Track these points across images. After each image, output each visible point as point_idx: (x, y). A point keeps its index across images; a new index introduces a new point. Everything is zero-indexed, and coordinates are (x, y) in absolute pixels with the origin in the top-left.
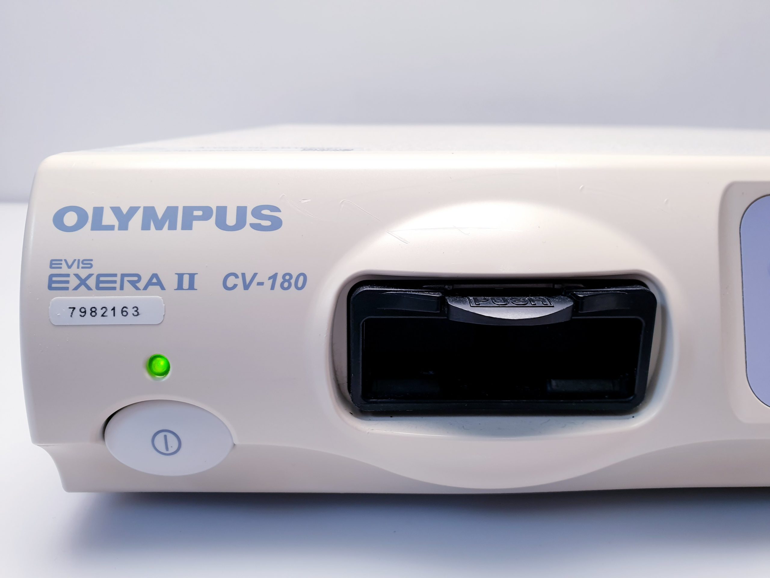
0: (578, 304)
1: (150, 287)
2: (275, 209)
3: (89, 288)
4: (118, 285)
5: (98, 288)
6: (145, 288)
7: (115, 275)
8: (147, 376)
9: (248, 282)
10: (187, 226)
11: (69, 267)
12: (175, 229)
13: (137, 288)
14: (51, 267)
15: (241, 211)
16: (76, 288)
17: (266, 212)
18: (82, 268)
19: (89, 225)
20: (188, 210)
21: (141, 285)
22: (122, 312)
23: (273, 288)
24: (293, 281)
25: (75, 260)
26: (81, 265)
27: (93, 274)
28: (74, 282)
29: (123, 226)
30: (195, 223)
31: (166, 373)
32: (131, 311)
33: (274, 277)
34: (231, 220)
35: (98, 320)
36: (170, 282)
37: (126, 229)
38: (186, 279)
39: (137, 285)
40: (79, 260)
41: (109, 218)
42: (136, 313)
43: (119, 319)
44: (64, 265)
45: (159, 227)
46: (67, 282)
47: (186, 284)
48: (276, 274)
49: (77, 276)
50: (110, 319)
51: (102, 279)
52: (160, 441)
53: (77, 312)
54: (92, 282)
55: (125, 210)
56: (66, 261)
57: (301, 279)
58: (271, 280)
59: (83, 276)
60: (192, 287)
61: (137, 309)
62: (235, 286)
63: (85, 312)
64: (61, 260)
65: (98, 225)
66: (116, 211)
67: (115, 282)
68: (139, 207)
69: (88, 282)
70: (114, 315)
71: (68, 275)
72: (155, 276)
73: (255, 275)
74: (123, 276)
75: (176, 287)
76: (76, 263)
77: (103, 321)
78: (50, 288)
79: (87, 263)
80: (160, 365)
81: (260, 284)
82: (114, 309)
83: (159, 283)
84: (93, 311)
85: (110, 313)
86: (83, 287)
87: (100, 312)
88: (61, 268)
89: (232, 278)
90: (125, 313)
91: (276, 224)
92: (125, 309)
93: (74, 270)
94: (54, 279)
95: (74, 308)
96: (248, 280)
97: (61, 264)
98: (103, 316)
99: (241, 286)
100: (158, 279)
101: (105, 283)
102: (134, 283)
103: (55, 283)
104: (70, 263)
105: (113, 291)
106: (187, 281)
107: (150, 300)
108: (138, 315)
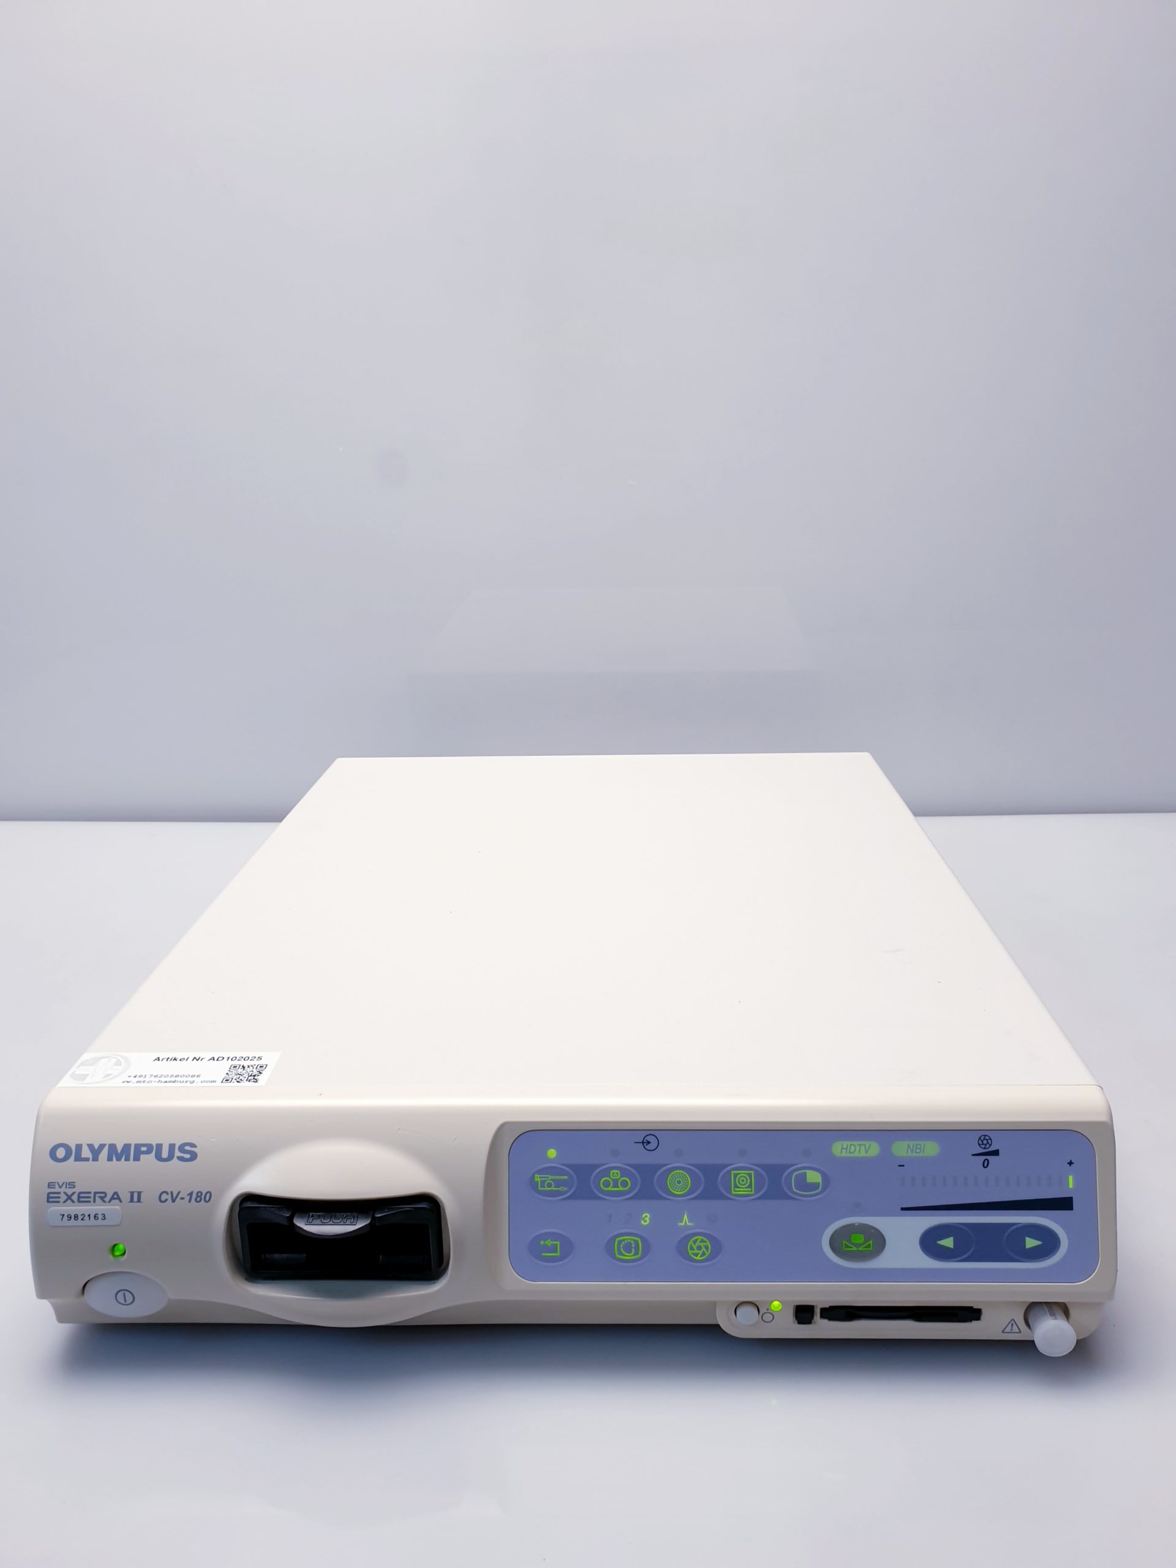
0: (376, 1220)
1: (113, 1201)
2: (193, 1145)
3: (73, 1202)
4: (92, 1199)
5: (79, 1201)
6: (110, 1201)
7: (90, 1193)
8: (111, 1257)
9: (174, 1197)
10: (137, 1158)
11: (60, 1187)
13: (104, 1202)
14: (49, 1187)
15: (172, 1147)
16: (65, 1202)
17: (187, 1148)
18: (69, 1188)
19: (73, 1157)
20: (138, 1146)
21: (107, 1199)
22: (95, 1217)
23: (190, 1201)
24: (203, 1197)
25: (64, 1183)
26: (68, 1186)
27: (76, 1192)
28: (63, 1197)
29: (95, 1159)
30: (142, 1157)
31: (124, 1254)
32: (100, 1217)
33: (191, 1194)
34: (165, 1154)
35: (79, 1222)
37: (97, 1160)
38: (136, 1195)
39: (105, 1199)
40: (66, 1183)
41: (86, 1153)
42: (103, 1218)
43: (93, 1221)
44: (57, 1186)
45: (119, 1159)
46: (59, 1197)
47: (135, 1199)
48: (192, 1193)
49: (65, 1193)
50: (87, 1222)
52: (120, 1296)
53: (65, 1218)
54: (75, 1197)
55: (96, 1147)
56: (58, 1183)
57: (208, 1195)
58: (189, 1197)
59: (70, 1194)
60: (139, 1201)
61: (104, 1215)
62: (166, 1200)
63: (71, 1217)
64: (55, 1183)
65: (79, 1158)
66: (91, 1146)
67: (90, 1197)
68: (105, 1145)
69: (73, 1197)
70: (89, 1219)
71: (59, 1193)
72: (116, 1193)
73: (179, 1193)
74: (95, 1193)
75: (129, 1200)
76: (64, 1186)
77: (83, 1223)
78: (48, 1201)
79: (72, 1185)
80: (119, 1249)
81: (182, 1198)
82: (89, 1215)
83: (119, 1198)
84: (76, 1217)
85: (86, 1218)
86: (69, 1201)
87: (80, 1218)
88: (55, 1187)
89: (164, 1195)
91: (194, 1156)
92: (96, 1215)
93: (63, 1189)
94: (51, 1195)
95: (63, 1215)
96: (175, 1196)
97: (55, 1185)
98: (82, 1219)
99: (170, 1199)
100: (118, 1195)
101: (83, 1198)
102: (102, 1198)
103: (51, 1198)
104: (61, 1184)
105: (89, 1204)
106: (136, 1197)
107: (113, 1209)
108: (105, 1219)
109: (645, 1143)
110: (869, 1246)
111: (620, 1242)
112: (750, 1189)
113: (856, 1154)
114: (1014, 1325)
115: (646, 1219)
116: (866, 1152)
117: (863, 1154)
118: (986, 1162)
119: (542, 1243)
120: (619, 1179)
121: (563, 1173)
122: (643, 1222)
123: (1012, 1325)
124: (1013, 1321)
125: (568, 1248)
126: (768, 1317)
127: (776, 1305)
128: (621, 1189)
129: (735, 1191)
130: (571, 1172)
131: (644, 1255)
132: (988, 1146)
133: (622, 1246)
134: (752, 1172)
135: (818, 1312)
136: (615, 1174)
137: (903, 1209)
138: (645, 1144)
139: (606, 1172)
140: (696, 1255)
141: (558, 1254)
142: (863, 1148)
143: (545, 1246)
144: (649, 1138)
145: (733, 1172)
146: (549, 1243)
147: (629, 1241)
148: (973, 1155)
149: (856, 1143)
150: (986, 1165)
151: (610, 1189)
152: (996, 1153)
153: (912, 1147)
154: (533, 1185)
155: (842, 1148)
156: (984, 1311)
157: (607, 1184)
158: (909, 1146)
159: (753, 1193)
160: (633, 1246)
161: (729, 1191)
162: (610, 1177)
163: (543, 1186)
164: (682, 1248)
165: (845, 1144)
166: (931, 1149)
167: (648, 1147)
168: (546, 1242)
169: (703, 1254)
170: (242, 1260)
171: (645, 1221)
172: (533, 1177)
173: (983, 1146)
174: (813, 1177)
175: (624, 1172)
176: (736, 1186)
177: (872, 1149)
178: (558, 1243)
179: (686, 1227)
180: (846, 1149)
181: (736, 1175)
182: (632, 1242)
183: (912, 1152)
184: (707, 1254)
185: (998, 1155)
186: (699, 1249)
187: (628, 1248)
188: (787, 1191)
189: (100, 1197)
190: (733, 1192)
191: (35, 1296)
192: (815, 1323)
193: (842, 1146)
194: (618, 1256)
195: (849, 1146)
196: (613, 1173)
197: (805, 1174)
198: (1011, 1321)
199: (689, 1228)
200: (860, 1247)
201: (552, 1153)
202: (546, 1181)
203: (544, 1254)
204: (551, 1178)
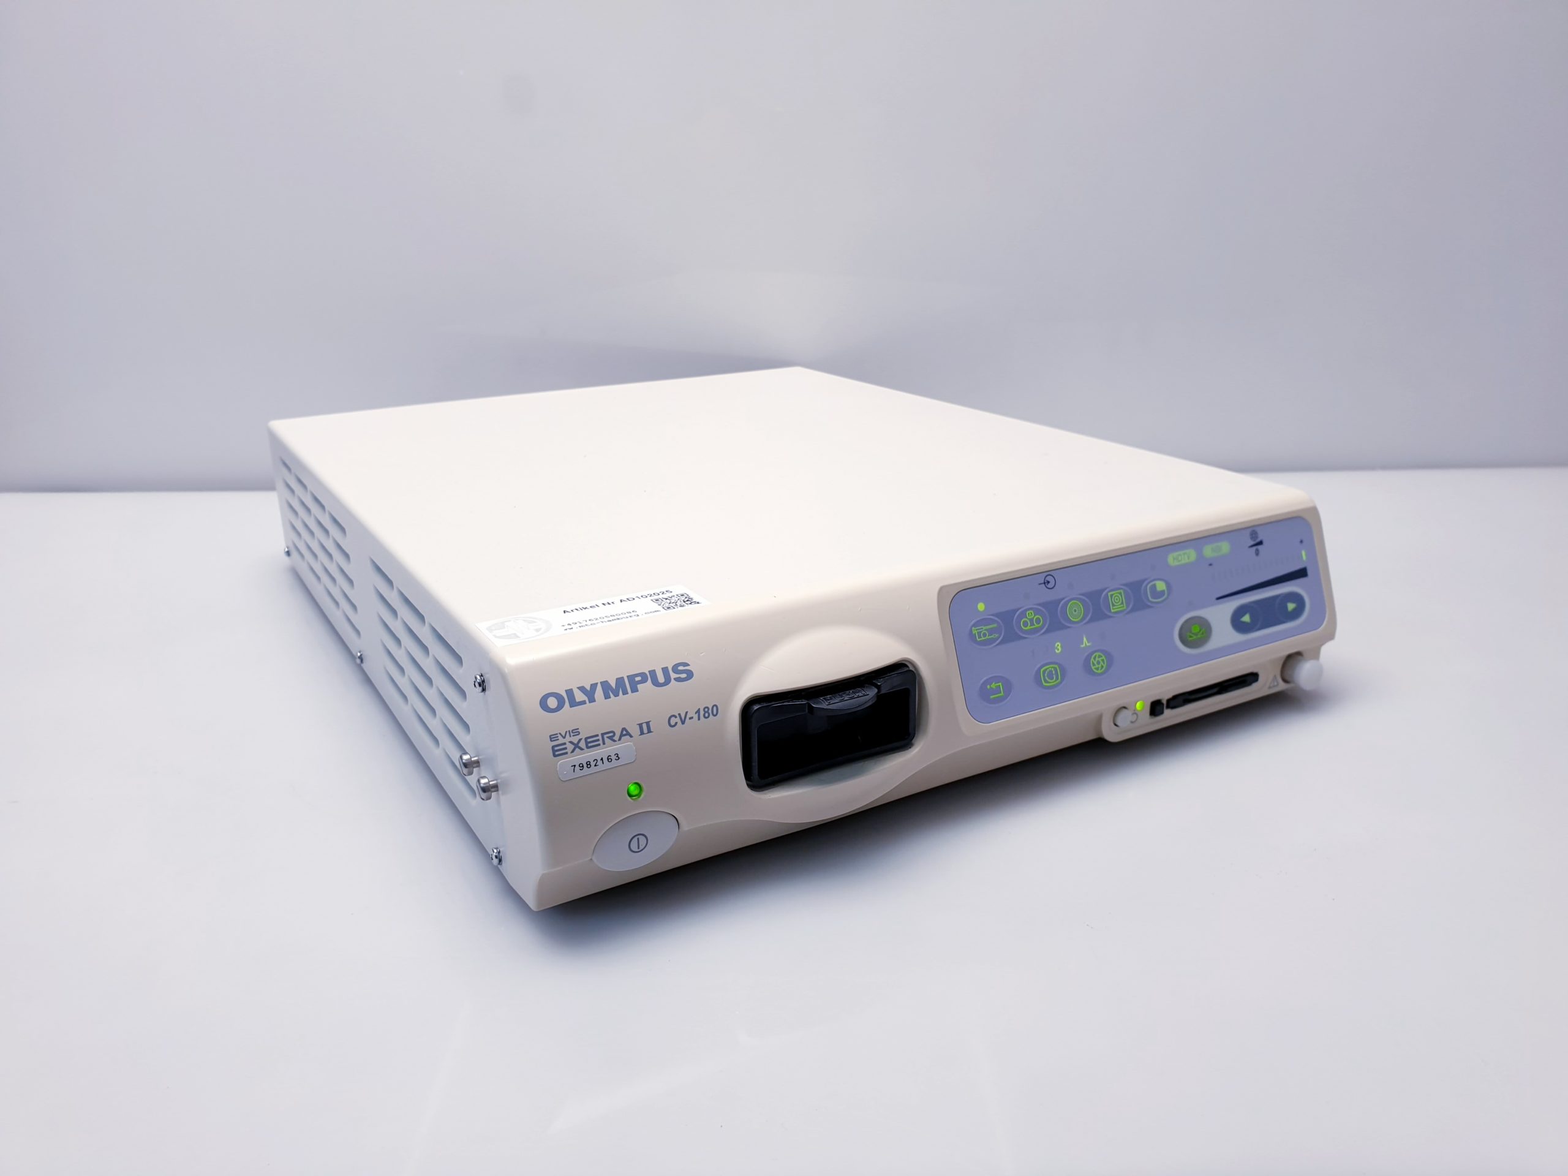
0: (879, 688)
1: (623, 738)
2: (687, 665)
3: (582, 749)
4: (601, 742)
5: (588, 747)
6: (620, 739)
7: (597, 735)
8: (628, 799)
9: (683, 718)
10: (634, 690)
11: (564, 738)
12: (628, 693)
13: (614, 741)
14: (551, 741)
15: (665, 670)
16: (573, 752)
17: (681, 668)
18: (573, 736)
20: (631, 678)
21: (616, 738)
22: (608, 759)
23: (699, 719)
24: (710, 711)
25: (566, 732)
26: (572, 734)
27: (581, 739)
28: (570, 747)
29: (592, 700)
30: (639, 686)
31: (639, 794)
32: (614, 757)
33: (698, 712)
34: (661, 679)
35: (593, 769)
36: (635, 730)
37: (595, 701)
38: (645, 726)
39: (614, 738)
40: (569, 731)
41: (579, 696)
42: (617, 758)
43: (607, 765)
44: (560, 737)
45: (616, 695)
46: (566, 748)
47: (645, 731)
48: (699, 709)
49: (571, 742)
50: (600, 766)
51: (589, 740)
52: (634, 843)
53: (577, 768)
54: (582, 744)
55: (588, 688)
56: (560, 734)
57: (715, 708)
58: (697, 714)
59: (576, 742)
60: (649, 731)
61: (616, 755)
62: (676, 723)
63: (583, 766)
64: (557, 734)
65: (574, 703)
66: (582, 689)
67: (598, 740)
68: (597, 683)
69: (580, 745)
70: (603, 763)
71: (565, 744)
72: (624, 729)
73: (687, 713)
74: (603, 735)
75: (639, 733)
76: (568, 733)
77: (597, 769)
78: (555, 756)
79: (576, 732)
80: (633, 789)
81: (691, 718)
82: (602, 759)
83: (628, 734)
84: (588, 764)
85: (600, 762)
86: (577, 749)
87: (593, 764)
88: (558, 740)
89: (673, 718)
90: (610, 760)
91: (690, 675)
92: (609, 757)
93: (568, 739)
94: (556, 748)
95: (575, 766)
96: (683, 716)
97: (557, 737)
98: (595, 766)
99: (679, 722)
100: (626, 731)
101: (591, 742)
102: (611, 738)
103: (557, 752)
104: (563, 734)
105: (598, 747)
106: (645, 728)
107: (624, 747)
108: (619, 758)
109: (1046, 583)
110: (1203, 633)
111: (1044, 672)
112: (1123, 605)
113: (1183, 562)
114: (1275, 681)
115: (1059, 647)
116: (1188, 559)
117: (1187, 561)
118: (1257, 551)
119: (988, 687)
120: (1033, 618)
121: (990, 621)
122: (1056, 651)
125: (1008, 687)
126: (1134, 717)
127: (1140, 705)
128: (1036, 626)
129: (1112, 609)
130: (996, 619)
131: (1062, 680)
132: (1256, 538)
133: (1046, 675)
134: (1122, 591)
135: (1165, 704)
136: (1030, 614)
137: (1218, 599)
139: (1023, 614)
140: (1097, 669)
141: (1002, 694)
142: (1186, 556)
143: (991, 688)
144: (1048, 578)
145: (1109, 594)
146: (994, 686)
147: (1050, 668)
148: (1249, 547)
149: (1180, 553)
150: (1257, 553)
151: (1028, 628)
152: (1261, 543)
153: (1214, 549)
154: (972, 636)
155: (1174, 559)
156: (1259, 674)
157: (1026, 624)
158: (1212, 548)
159: (1125, 608)
160: (1054, 672)
161: (1110, 611)
162: (1027, 617)
163: (980, 637)
164: (1087, 666)
165: (1175, 554)
166: (1225, 547)
167: (1050, 586)
168: (992, 686)
169: (1102, 667)
171: (1058, 650)
172: (971, 631)
173: (1253, 539)
174: (1161, 586)
175: (1037, 612)
176: (1113, 605)
177: (1192, 555)
178: (1000, 684)
179: (1087, 648)
180: (1177, 559)
181: (1112, 595)
182: (1053, 669)
183: (1215, 553)
184: (1105, 666)
186: (1098, 663)
187: (1050, 676)
188: (1146, 602)
189: (608, 737)
190: (1112, 611)
192: (1162, 715)
193: (1173, 556)
194: (1045, 685)
195: (1177, 556)
197: (1155, 583)
198: (1274, 678)
199: (1089, 647)
200: (1197, 635)
201: (981, 607)
202: (981, 632)
203: (992, 697)
204: (984, 628)
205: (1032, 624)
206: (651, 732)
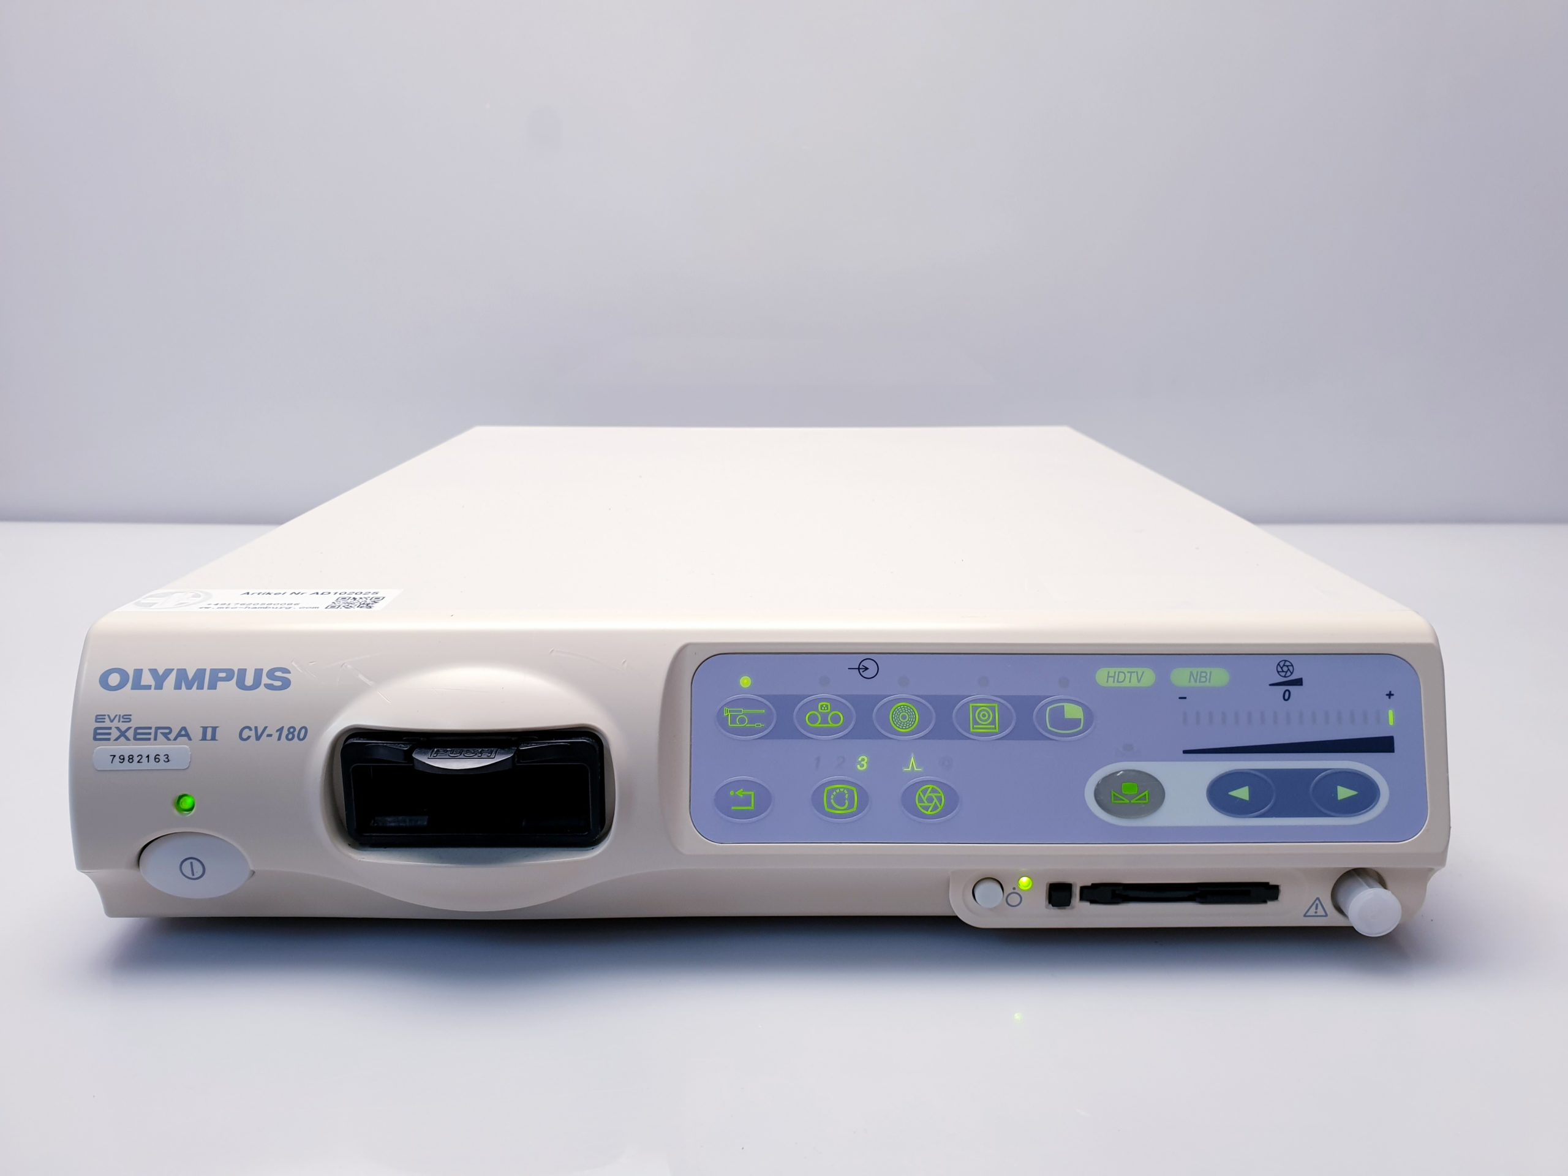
0: (519, 754)
1: (180, 739)
2: (287, 671)
3: (128, 739)
4: (152, 736)
5: (135, 739)
6: (175, 739)
7: (150, 728)
8: (176, 812)
9: (259, 733)
10: (213, 686)
11: (112, 721)
12: (202, 689)
13: (169, 739)
14: (96, 722)
15: (258, 673)
16: (116, 739)
17: (278, 674)
18: (123, 722)
20: (214, 672)
21: (172, 736)
22: (155, 759)
23: (279, 739)
24: (296, 733)
25: (116, 715)
26: (122, 720)
27: (131, 728)
28: (115, 733)
29: (159, 686)
31: (191, 809)
32: (162, 758)
33: (281, 730)
34: (249, 680)
35: (135, 765)
36: (196, 733)
38: (209, 731)
39: (169, 736)
40: (120, 715)
41: (147, 679)
42: (166, 760)
43: (153, 764)
44: (107, 720)
45: (189, 687)
46: (109, 734)
47: (209, 736)
48: (283, 727)
49: (118, 728)
50: (145, 764)
51: (139, 731)
52: (187, 866)
53: (117, 759)
54: (130, 734)
55: (161, 672)
56: (108, 716)
57: (303, 731)
58: (278, 733)
59: (123, 729)
60: (213, 738)
61: (167, 756)
62: (249, 737)
63: (124, 759)
64: (105, 715)
65: (137, 685)
66: (154, 672)
67: (150, 734)
68: (173, 669)
69: (127, 734)
70: (148, 762)
71: (110, 728)
72: (184, 728)
73: (266, 728)
74: (157, 728)
75: (201, 738)
76: (117, 718)
77: (139, 766)
78: (95, 739)
79: (127, 718)
80: (187, 802)
81: (270, 735)
82: (148, 756)
83: (187, 735)
84: (131, 758)
85: (144, 759)
86: (122, 738)
87: (136, 759)
88: (104, 722)
89: (247, 731)
90: (157, 760)
91: (286, 684)
92: (157, 757)
93: (116, 723)
94: (99, 731)
95: (114, 756)
96: (260, 732)
97: (105, 719)
98: (139, 762)
99: (253, 738)
100: (186, 731)
101: (142, 735)
102: (166, 735)
103: (100, 735)
104: (112, 718)
105: (148, 742)
106: (210, 733)
107: (179, 749)
108: (168, 761)
109: (861, 669)
110: (1144, 798)
111: (830, 793)
112: (993, 726)
113: (1126, 684)
114: (1319, 906)
115: (863, 763)
116: (1139, 681)
117: (1134, 683)
118: (1287, 693)
119: (732, 793)
120: (828, 714)
121: (759, 705)
122: (858, 766)
123: (1317, 908)
124: (1317, 902)
125: (765, 800)
126: (1014, 899)
127: (1025, 882)
128: (831, 725)
129: (973, 728)
130: (767, 703)
131: (861, 808)
132: (1289, 673)
133: (832, 797)
134: (996, 705)
135: (1077, 892)
136: (824, 707)
137: (1185, 752)
138: (861, 671)
139: (813, 705)
140: (927, 808)
141: (752, 807)
142: (1134, 676)
143: (736, 797)
144: (866, 664)
145: (971, 705)
146: (740, 793)
147: (842, 790)
148: (1271, 685)
149: (1125, 670)
150: (1287, 696)
151: (817, 725)
152: (1299, 682)
153: (1195, 676)
154: (722, 721)
155: (1108, 677)
156: (1281, 888)
157: (814, 719)
158: (1191, 673)
159: (997, 730)
160: (847, 796)
161: (968, 731)
162: (818, 710)
163: (733, 722)
164: (908, 798)
165: (1112, 671)
166: (1219, 677)
167: (865, 674)
168: (737, 793)
169: (936, 807)
170: (345, 821)
171: (862, 766)
172: (721, 711)
173: (1283, 674)
174: (1073, 711)
175: (835, 705)
176: (976, 722)
177: (1147, 677)
178: (752, 793)
179: (913, 774)
180: (1114, 677)
181: (976, 708)
182: (846, 792)
183: (1196, 681)
184: (940, 808)
185: (1301, 684)
186: (930, 800)
187: (840, 799)
188: (1041, 730)
189: (162, 733)
190: (972, 730)
191: (75, 868)
192: (1073, 908)
193: (1109, 672)
194: (827, 809)
195: (1117, 673)
196: (822, 706)
197: (1064, 706)
198: (1315, 901)
199: (919, 774)
200: (1132, 799)
201: (745, 682)
202: (737, 716)
203: (734, 808)
204: (743, 712)
205: (825, 721)
206: (215, 740)
